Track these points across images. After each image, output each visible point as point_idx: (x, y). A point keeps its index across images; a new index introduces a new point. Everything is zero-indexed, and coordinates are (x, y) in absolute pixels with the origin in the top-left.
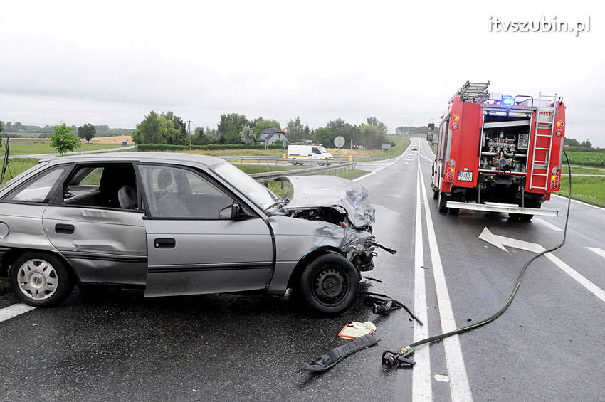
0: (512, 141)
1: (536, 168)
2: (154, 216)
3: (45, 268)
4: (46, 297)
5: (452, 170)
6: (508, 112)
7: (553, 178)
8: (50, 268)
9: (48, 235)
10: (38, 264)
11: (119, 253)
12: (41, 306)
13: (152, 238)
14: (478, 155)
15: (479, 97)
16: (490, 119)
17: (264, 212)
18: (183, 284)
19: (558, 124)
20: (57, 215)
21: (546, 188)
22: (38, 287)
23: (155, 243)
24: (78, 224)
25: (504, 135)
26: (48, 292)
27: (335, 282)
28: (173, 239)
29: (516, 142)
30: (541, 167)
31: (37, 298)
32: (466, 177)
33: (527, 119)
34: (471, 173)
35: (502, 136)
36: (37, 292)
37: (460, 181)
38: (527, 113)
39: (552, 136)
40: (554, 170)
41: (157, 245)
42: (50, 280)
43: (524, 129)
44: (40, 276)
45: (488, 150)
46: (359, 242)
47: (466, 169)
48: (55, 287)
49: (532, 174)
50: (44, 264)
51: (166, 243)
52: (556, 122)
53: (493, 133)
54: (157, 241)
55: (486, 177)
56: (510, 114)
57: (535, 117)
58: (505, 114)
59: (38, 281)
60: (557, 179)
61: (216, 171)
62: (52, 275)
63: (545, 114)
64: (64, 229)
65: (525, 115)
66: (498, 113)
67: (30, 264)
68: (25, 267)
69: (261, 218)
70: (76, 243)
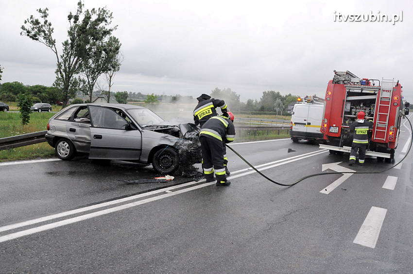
0: (368, 109)
1: (378, 126)
2: (95, 126)
4: (66, 156)
5: (326, 126)
6: (362, 90)
7: (391, 133)
8: (67, 145)
9: (68, 132)
10: (64, 143)
11: (88, 140)
12: (64, 159)
13: (93, 134)
14: (342, 117)
16: (350, 94)
17: (141, 127)
19: (395, 98)
20: (70, 125)
21: (385, 139)
22: (63, 152)
24: (77, 129)
25: (363, 104)
26: (66, 154)
27: (168, 160)
28: (101, 136)
30: (382, 126)
31: (63, 156)
32: (334, 130)
33: (374, 94)
34: (337, 128)
35: (362, 105)
36: (63, 154)
37: (330, 132)
39: (390, 106)
40: (391, 128)
42: (67, 150)
43: (373, 101)
44: (64, 148)
45: (351, 114)
47: (335, 125)
48: (68, 153)
49: (376, 130)
50: (66, 143)
51: (98, 137)
53: (355, 103)
54: (95, 136)
55: (346, 131)
56: (364, 91)
57: (379, 93)
58: (360, 91)
59: (63, 150)
60: (393, 134)
61: (128, 111)
62: (68, 148)
63: (388, 91)
64: (72, 130)
65: (373, 92)
66: (356, 91)
67: (61, 143)
68: (60, 144)
69: (139, 130)
70: (76, 136)
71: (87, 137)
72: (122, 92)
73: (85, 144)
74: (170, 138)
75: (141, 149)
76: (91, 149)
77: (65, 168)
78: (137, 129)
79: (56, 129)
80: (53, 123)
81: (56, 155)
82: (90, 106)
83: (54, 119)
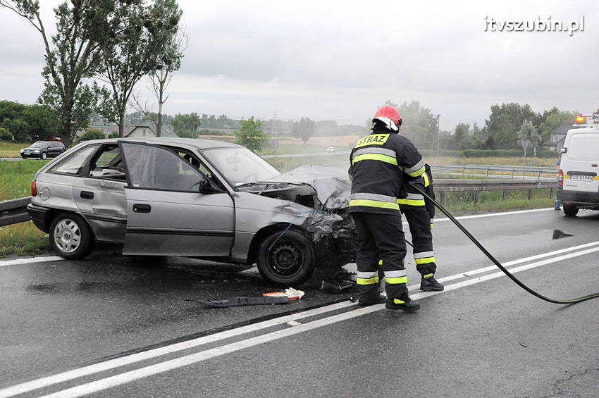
2: (135, 185)
3: (73, 227)
4: (72, 251)
8: (76, 228)
9: (76, 199)
10: (68, 223)
11: (122, 216)
12: (68, 258)
13: (131, 203)
18: (156, 245)
20: (82, 184)
22: (67, 242)
23: (134, 208)
24: (97, 192)
26: (73, 247)
27: (290, 256)
28: (149, 206)
31: (66, 251)
36: (67, 246)
41: (135, 209)
42: (76, 237)
44: (69, 233)
46: (326, 224)
48: (78, 243)
50: (72, 223)
51: (143, 208)
54: (135, 206)
59: (67, 237)
61: (204, 153)
62: (77, 233)
64: (87, 196)
67: (63, 223)
68: (59, 226)
69: (229, 193)
70: (94, 207)
71: (119, 209)
72: (187, 116)
73: (113, 225)
74: (294, 210)
75: (234, 233)
76: (127, 235)
77: (72, 275)
78: (224, 190)
79: (50, 193)
80: (44, 180)
81: (51, 248)
82: (123, 144)
83: (47, 172)
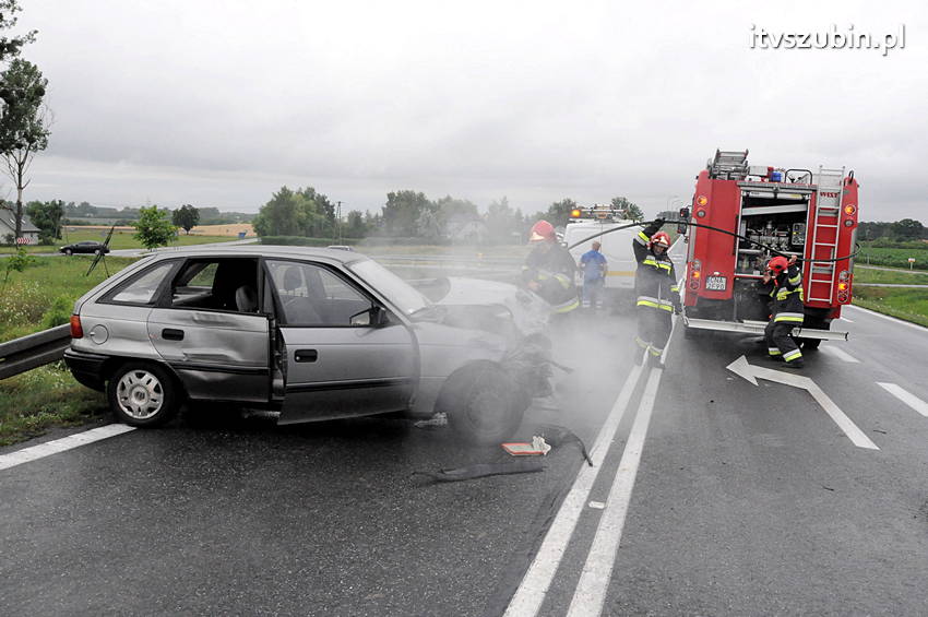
0: (784, 233)
1: (815, 271)
3: (149, 381)
4: (149, 415)
5: (697, 275)
6: (776, 193)
7: (842, 286)
8: (155, 382)
9: (154, 341)
10: (140, 376)
11: (236, 363)
12: (142, 427)
14: (734, 254)
15: (735, 171)
16: (750, 202)
17: (408, 317)
19: (848, 210)
20: (167, 318)
21: (830, 301)
22: (142, 404)
24: (188, 329)
25: (772, 224)
26: (151, 410)
28: (314, 351)
29: (790, 235)
30: (824, 271)
31: (138, 417)
32: (717, 284)
33: (803, 202)
34: (724, 280)
35: (769, 227)
36: (139, 410)
37: (709, 289)
38: (803, 194)
39: (838, 227)
40: (843, 275)
42: (154, 395)
43: (801, 216)
44: (143, 391)
45: (749, 247)
47: (717, 273)
48: (160, 404)
49: (811, 280)
50: (148, 376)
52: (843, 207)
53: (756, 223)
54: (297, 353)
55: (746, 285)
56: (779, 196)
57: (814, 201)
58: (772, 195)
59: (140, 396)
60: (846, 287)
61: (352, 268)
62: (157, 389)
63: (829, 195)
64: (173, 335)
65: (800, 197)
66: (762, 195)
67: (132, 375)
68: (125, 380)
69: (406, 327)
70: (186, 351)
71: (232, 354)
73: (220, 376)
75: (418, 379)
77: (147, 451)
78: (401, 323)
79: (111, 334)
80: (89, 311)
81: (113, 415)
82: (267, 262)
83: (97, 302)
